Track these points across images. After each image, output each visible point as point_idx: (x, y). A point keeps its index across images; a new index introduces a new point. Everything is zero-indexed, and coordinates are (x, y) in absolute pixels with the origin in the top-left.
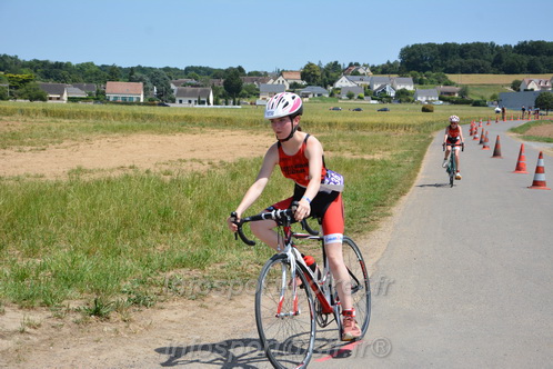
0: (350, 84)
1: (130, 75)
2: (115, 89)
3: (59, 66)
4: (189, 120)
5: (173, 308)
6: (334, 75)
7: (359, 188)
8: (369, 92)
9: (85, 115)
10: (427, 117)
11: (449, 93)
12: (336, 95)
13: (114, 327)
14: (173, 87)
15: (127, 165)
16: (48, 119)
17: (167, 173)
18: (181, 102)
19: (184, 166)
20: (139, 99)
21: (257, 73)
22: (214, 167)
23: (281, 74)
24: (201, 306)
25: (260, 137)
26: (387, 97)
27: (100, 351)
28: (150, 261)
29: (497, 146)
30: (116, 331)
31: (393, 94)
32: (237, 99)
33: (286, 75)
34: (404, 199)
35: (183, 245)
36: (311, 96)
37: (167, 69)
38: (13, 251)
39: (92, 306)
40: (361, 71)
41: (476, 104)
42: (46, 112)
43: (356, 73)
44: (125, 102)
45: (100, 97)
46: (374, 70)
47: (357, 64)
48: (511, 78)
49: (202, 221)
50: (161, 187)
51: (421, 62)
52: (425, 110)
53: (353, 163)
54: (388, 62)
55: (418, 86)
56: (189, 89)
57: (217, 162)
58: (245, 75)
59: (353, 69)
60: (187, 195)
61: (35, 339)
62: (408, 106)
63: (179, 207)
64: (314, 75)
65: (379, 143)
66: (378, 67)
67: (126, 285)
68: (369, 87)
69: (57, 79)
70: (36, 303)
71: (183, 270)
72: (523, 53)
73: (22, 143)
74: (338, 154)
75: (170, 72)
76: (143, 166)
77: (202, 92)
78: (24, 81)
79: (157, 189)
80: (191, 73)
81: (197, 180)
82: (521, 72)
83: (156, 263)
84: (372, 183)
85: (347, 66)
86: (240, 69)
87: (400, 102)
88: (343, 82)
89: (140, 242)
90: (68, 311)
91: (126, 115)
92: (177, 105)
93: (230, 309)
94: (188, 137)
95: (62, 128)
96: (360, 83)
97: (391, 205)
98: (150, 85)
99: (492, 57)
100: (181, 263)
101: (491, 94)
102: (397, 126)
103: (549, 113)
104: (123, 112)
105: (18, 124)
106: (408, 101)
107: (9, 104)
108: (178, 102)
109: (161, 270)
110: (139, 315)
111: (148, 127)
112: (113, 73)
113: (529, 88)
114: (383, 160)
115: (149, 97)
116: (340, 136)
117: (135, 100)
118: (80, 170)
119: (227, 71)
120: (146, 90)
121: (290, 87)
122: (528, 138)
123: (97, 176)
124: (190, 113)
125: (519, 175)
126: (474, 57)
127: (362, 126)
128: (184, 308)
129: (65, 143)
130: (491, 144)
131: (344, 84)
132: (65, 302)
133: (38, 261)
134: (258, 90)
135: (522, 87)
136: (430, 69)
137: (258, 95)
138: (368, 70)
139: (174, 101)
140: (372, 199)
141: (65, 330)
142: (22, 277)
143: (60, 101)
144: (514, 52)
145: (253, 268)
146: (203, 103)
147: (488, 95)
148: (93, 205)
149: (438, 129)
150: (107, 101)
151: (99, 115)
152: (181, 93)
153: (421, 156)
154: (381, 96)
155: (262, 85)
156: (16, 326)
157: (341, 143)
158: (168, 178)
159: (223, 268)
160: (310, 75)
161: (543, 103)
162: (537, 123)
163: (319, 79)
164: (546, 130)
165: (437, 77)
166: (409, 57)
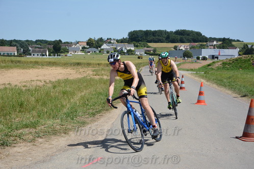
0: (108, 47)
1: (10, 43)
2: (4, 49)
4: (36, 63)
5: (20, 146)
6: (101, 43)
8: (115, 50)
10: (140, 61)
11: (149, 51)
12: (102, 52)
14: (30, 48)
15: (7, 83)
17: (24, 86)
18: (34, 55)
20: (15, 54)
21: (67, 43)
22: (46, 83)
23: (78, 43)
24: (33, 145)
25: (68, 70)
26: (123, 52)
28: (11, 125)
31: (125, 51)
32: (59, 54)
33: (80, 43)
35: (28, 118)
36: (91, 52)
37: (27, 41)
40: (112, 42)
43: (110, 43)
44: (8, 55)
46: (118, 41)
47: (110, 39)
48: (174, 45)
49: (38, 107)
50: (20, 92)
51: (137, 38)
52: (139, 58)
54: (123, 38)
55: (136, 48)
56: (37, 49)
57: (48, 81)
58: (62, 43)
59: (109, 41)
60: (32, 96)
62: (132, 56)
63: (28, 101)
64: (92, 43)
68: (116, 48)
71: (26, 129)
72: (178, 34)
74: (101, 77)
75: (29, 42)
76: (14, 83)
77: (43, 51)
79: (19, 94)
80: (38, 43)
81: (37, 89)
82: (177, 42)
83: (14, 126)
86: (60, 41)
87: (129, 54)
88: (104, 46)
89: (8, 117)
91: (8, 61)
93: (47, 146)
94: (36, 71)
96: (112, 47)
98: (20, 48)
99: (166, 36)
100: (26, 126)
103: (189, 59)
104: (7, 60)
106: (132, 54)
108: (32, 55)
109: (16, 130)
110: (3, 150)
111: (18, 66)
112: (3, 43)
113: (181, 49)
115: (19, 53)
116: (102, 69)
117: (13, 54)
119: (54, 42)
120: (18, 50)
121: (82, 48)
122: (180, 69)
124: (37, 60)
126: (159, 36)
128: (25, 146)
131: (105, 47)
134: (68, 50)
135: (178, 49)
136: (141, 41)
137: (68, 52)
138: (115, 41)
139: (31, 55)
144: (174, 34)
145: (58, 127)
146: (44, 55)
149: (144, 66)
152: (33, 51)
154: (121, 52)
155: (70, 48)
157: (103, 72)
158: (24, 88)
159: (45, 127)
160: (90, 43)
161: (186, 55)
162: (183, 63)
163: (94, 45)
164: (187, 66)
165: (144, 44)
166: (132, 36)
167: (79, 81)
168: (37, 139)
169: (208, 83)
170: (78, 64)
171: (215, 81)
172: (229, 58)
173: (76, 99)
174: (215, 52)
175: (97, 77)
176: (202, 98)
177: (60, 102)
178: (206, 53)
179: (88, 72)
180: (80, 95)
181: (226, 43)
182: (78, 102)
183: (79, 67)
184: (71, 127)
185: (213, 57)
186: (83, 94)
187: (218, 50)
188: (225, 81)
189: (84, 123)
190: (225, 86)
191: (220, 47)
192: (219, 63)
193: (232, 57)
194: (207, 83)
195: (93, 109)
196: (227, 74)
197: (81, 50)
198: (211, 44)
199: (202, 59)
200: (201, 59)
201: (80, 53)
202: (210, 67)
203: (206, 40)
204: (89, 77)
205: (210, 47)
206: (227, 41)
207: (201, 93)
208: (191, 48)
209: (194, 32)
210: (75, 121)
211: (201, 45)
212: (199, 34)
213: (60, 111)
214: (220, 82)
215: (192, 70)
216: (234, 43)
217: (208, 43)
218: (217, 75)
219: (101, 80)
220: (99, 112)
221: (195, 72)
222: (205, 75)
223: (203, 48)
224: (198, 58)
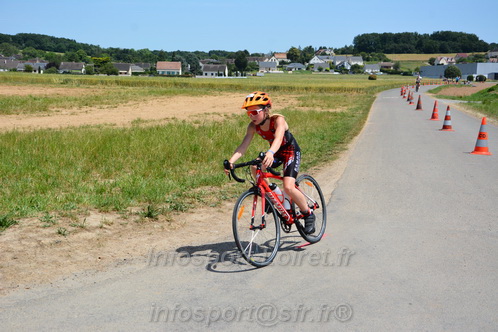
0: (320, 62)
1: (173, 57)
2: (163, 66)
3: (126, 51)
4: (211, 86)
5: (200, 212)
6: (309, 55)
7: (326, 131)
8: (333, 67)
9: (143, 84)
10: (372, 83)
11: (387, 67)
12: (311, 69)
13: (161, 224)
14: (201, 64)
15: (171, 117)
16: (119, 87)
17: (196, 122)
18: (206, 74)
19: (208, 118)
20: (178, 73)
21: (257, 55)
22: (228, 118)
23: (273, 55)
24: (219, 211)
26: (345, 70)
27: (152, 240)
28: (185, 181)
29: (419, 102)
30: (162, 228)
31: (349, 68)
32: (244, 72)
33: (277, 56)
34: (356, 138)
35: (207, 170)
36: (293, 70)
37: (197, 53)
38: (96, 174)
39: (146, 211)
40: (327, 52)
41: (405, 74)
42: (117, 82)
43: (324, 54)
44: (170, 75)
45: (153, 72)
46: (336, 51)
47: (325, 48)
48: (428, 57)
50: (192, 132)
51: (369, 46)
52: (370, 78)
53: (322, 114)
54: (346, 46)
55: (366, 62)
56: (212, 66)
57: (230, 115)
58: (249, 56)
59: (322, 51)
60: (210, 137)
61: (110, 233)
62: (359, 76)
63: (204, 145)
64: (296, 56)
65: (340, 101)
66: (339, 50)
67: (169, 197)
68: (333, 63)
69: (125, 60)
70: (110, 210)
71: (207, 188)
72: (436, 39)
73: (102, 103)
74: (312, 108)
75: (199, 54)
76: (181, 118)
77: (220, 68)
78: (104, 62)
79: (190, 133)
80: (212, 55)
81: (216, 126)
82: (435, 52)
83: (188, 182)
84: (335, 128)
85: (318, 49)
86: (246, 52)
87: (354, 73)
88: (315, 60)
89: (178, 169)
90: (131, 214)
91: (170, 84)
92: (204, 76)
94: (212, 98)
95: (128, 92)
96: (327, 60)
97: (347, 142)
98: (185, 63)
99: (416, 42)
100: (206, 183)
101: (415, 67)
102: (352, 90)
104: (168, 82)
105: (100, 91)
106: (359, 72)
107: (94, 77)
108: (204, 74)
109: (192, 187)
110: (177, 217)
111: (184, 91)
112: (162, 56)
113: (441, 63)
114: (342, 113)
115: (185, 71)
116: (313, 97)
117: (176, 73)
118: (139, 121)
119: (237, 53)
120: (183, 67)
121: (280, 64)
122: (440, 97)
123: (149, 124)
124: (212, 82)
125: (433, 121)
126: (404, 42)
127: (328, 90)
128: (207, 212)
129: (130, 103)
130: (415, 101)
131: (316, 62)
132: (129, 208)
133: (111, 181)
134: (258, 66)
135: (436, 63)
136: (374, 51)
137: (258, 69)
138: (332, 52)
139: (201, 74)
141: (129, 227)
142: (101, 191)
143: (127, 75)
144: (430, 38)
146: (221, 75)
147: (413, 69)
148: (147, 144)
149: (379, 91)
150: (157, 74)
151: (152, 84)
152: (206, 69)
153: (368, 110)
154: (341, 70)
155: (261, 63)
156: (97, 224)
157: (314, 101)
158: (197, 125)
160: (293, 55)
161: (450, 73)
162: (445, 87)
163: (299, 58)
164: (452, 91)
165: (379, 56)
166: (360, 43)
168: (223, 202)
170: (275, 88)
175: (305, 110)
176: (484, 143)
178: (484, 69)
179: (290, 102)
183: (277, 93)
185: (497, 76)
194: (487, 119)
197: (278, 67)
198: (494, 54)
199: (477, 81)
200: (475, 79)
201: (276, 71)
202: (492, 93)
203: (484, 47)
204: (293, 109)
205: (491, 59)
207: (481, 136)
208: (458, 62)
209: (465, 34)
211: (476, 56)
212: (473, 38)
215: (461, 97)
217: (488, 52)
219: (312, 114)
220: (314, 163)
221: (466, 102)
222: (484, 106)
223: (480, 62)
224: (470, 79)
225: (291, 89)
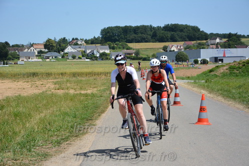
0: (73, 50)
6: (64, 45)
8: (84, 55)
11: (129, 54)
12: (66, 57)
21: (17, 46)
23: (32, 45)
25: (19, 83)
26: (95, 57)
31: (98, 55)
32: (5, 61)
33: (34, 46)
34: (103, 115)
36: (51, 58)
40: (79, 43)
41: (145, 59)
43: (76, 44)
46: (87, 42)
47: (77, 39)
48: (162, 45)
51: (111, 36)
53: (75, 96)
54: (94, 37)
55: (112, 50)
58: (10, 47)
59: (75, 41)
62: (107, 62)
64: (52, 46)
65: (90, 84)
66: (89, 40)
68: (84, 52)
72: (167, 30)
74: (66, 91)
82: (167, 41)
84: (86, 107)
85: (71, 40)
86: (7, 43)
87: (102, 59)
88: (69, 49)
96: (79, 49)
97: (96, 119)
99: (151, 33)
101: (152, 54)
103: (183, 63)
106: (107, 59)
113: (172, 50)
114: (92, 94)
116: (67, 81)
121: (38, 53)
126: (142, 33)
127: (81, 74)
131: (70, 51)
134: (19, 55)
135: (168, 50)
136: (118, 41)
137: (19, 58)
138: (83, 42)
140: (85, 116)
144: (163, 30)
147: (150, 54)
154: (92, 57)
155: (21, 53)
157: (68, 85)
160: (49, 46)
161: (180, 58)
163: (55, 48)
165: (122, 45)
166: (106, 34)
167: (36, 98)
169: (212, 95)
170: (34, 74)
171: (220, 92)
172: (238, 60)
173: (33, 123)
174: (218, 53)
175: (60, 92)
176: (204, 115)
177: (10, 127)
178: (206, 54)
179: (47, 86)
180: (38, 117)
181: (233, 40)
182: (36, 127)
183: (36, 79)
184: (28, 162)
185: (216, 60)
186: (42, 115)
187: (223, 49)
188: (234, 91)
189: (46, 156)
190: (234, 98)
191: (225, 46)
192: (225, 68)
193: (242, 59)
194: (209, 95)
195: (58, 136)
196: (235, 82)
197: (37, 56)
198: (213, 42)
199: (201, 63)
200: (199, 62)
201: (35, 60)
202: (212, 73)
203: (205, 36)
204: (50, 93)
205: (211, 46)
206: (235, 37)
207: (202, 109)
208: (185, 49)
209: (190, 26)
210: (34, 153)
211: (199, 44)
212: (196, 29)
213: (11, 141)
214: (227, 94)
215: (189, 77)
216: (243, 40)
217: (209, 40)
218: (222, 83)
219: (66, 95)
220: (67, 139)
221: (193, 81)
222: (206, 84)
223: (203, 48)
224: (196, 62)
225: (49, 75)
